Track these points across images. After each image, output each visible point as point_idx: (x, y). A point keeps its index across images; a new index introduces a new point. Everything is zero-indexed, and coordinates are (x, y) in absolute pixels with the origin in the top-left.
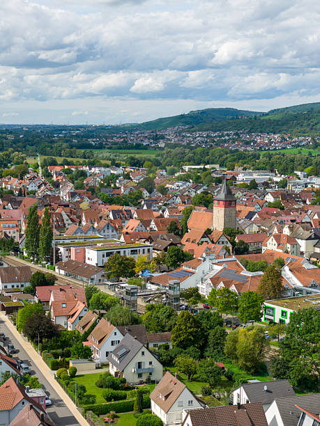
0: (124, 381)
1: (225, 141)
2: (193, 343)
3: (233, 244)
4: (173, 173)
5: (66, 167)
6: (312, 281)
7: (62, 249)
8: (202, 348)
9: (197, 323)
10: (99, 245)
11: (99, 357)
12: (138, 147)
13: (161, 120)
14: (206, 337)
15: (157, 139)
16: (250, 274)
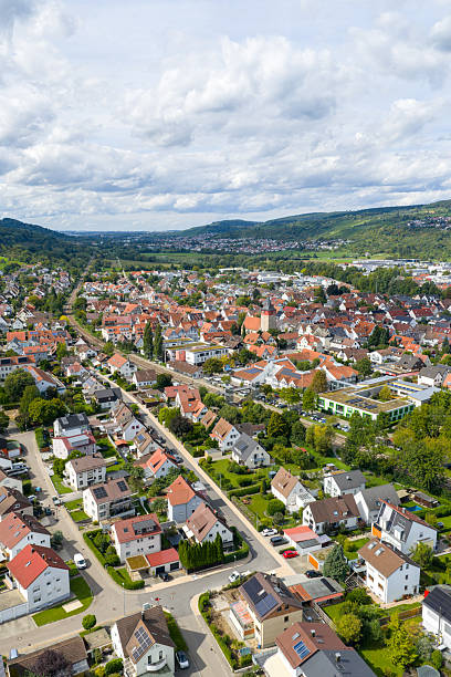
0: (247, 468)
1: (241, 246)
2: (281, 434)
3: (277, 340)
4: (213, 274)
5: (143, 272)
6: (342, 376)
7: (170, 352)
8: (288, 437)
9: (284, 420)
10: (194, 348)
11: (223, 445)
12: (183, 251)
14: (290, 430)
15: (194, 244)
16: (302, 373)
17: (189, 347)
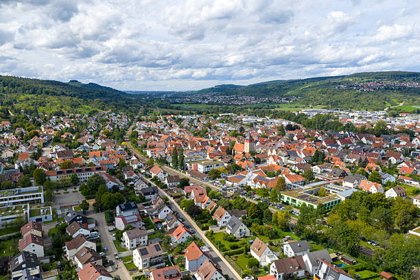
0: (235, 238)
1: (232, 100)
2: (257, 217)
3: (254, 158)
4: (215, 117)
5: (172, 116)
6: (295, 181)
7: (188, 165)
8: (261, 219)
9: (258, 208)
10: (203, 162)
11: (220, 223)
12: (197, 103)
13: (204, 90)
14: (262, 215)
15: (204, 99)
16: (270, 179)
17: (200, 162)
